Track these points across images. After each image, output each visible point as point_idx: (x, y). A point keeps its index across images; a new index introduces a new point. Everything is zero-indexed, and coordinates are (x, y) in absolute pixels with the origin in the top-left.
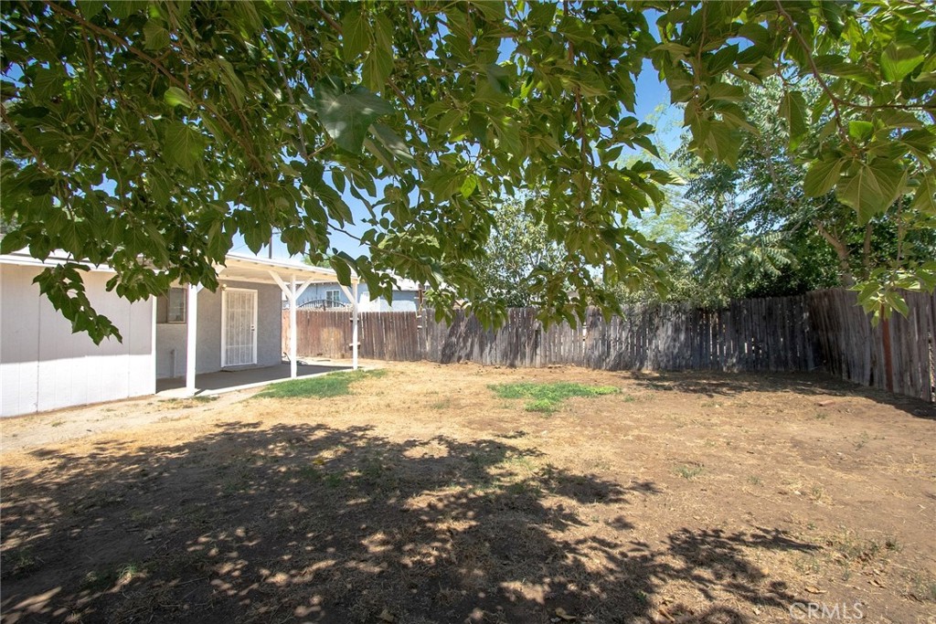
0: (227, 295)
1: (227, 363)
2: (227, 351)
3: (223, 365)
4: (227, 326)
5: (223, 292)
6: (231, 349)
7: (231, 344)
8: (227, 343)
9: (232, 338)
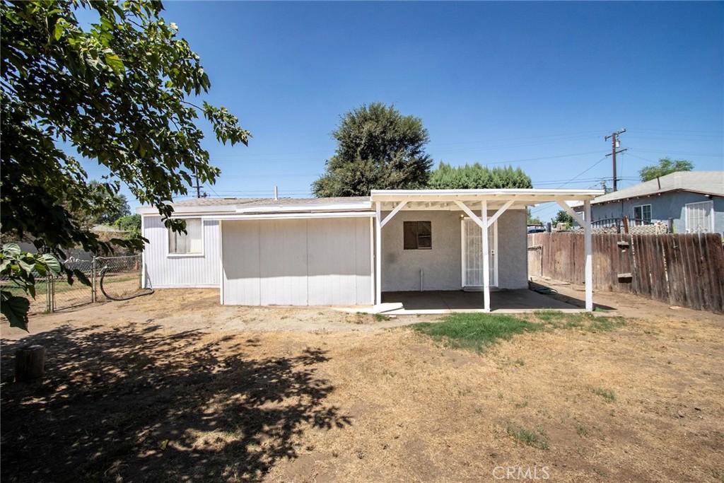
0: (466, 224)
1: (467, 283)
2: (467, 273)
3: (463, 285)
4: (466, 251)
5: (462, 221)
6: (471, 272)
7: (471, 267)
8: (467, 267)
9: (471, 262)
